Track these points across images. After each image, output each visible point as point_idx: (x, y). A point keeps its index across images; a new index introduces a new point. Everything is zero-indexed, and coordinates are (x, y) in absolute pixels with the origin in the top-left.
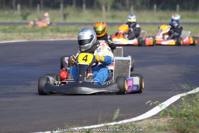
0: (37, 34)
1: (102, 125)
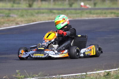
0: (78, 15)
1: (117, 69)
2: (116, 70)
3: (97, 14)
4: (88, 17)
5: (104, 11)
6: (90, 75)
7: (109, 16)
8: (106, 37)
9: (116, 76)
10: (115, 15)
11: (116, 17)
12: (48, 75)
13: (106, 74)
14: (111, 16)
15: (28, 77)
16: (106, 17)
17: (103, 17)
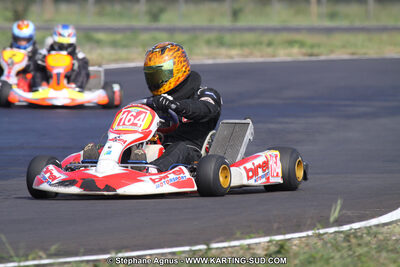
1: (310, 233)
2: (308, 236)
3: (242, 45)
4: (214, 58)
5: (266, 38)
6: (219, 251)
7: (285, 55)
8: (272, 126)
9: (306, 256)
10: (304, 50)
11: (307, 58)
12: (82, 250)
13: (273, 249)
14: (289, 55)
15: (11, 257)
16: (274, 56)
17: (262, 57)
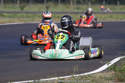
1: (71, 76)
5: (57, 15)
